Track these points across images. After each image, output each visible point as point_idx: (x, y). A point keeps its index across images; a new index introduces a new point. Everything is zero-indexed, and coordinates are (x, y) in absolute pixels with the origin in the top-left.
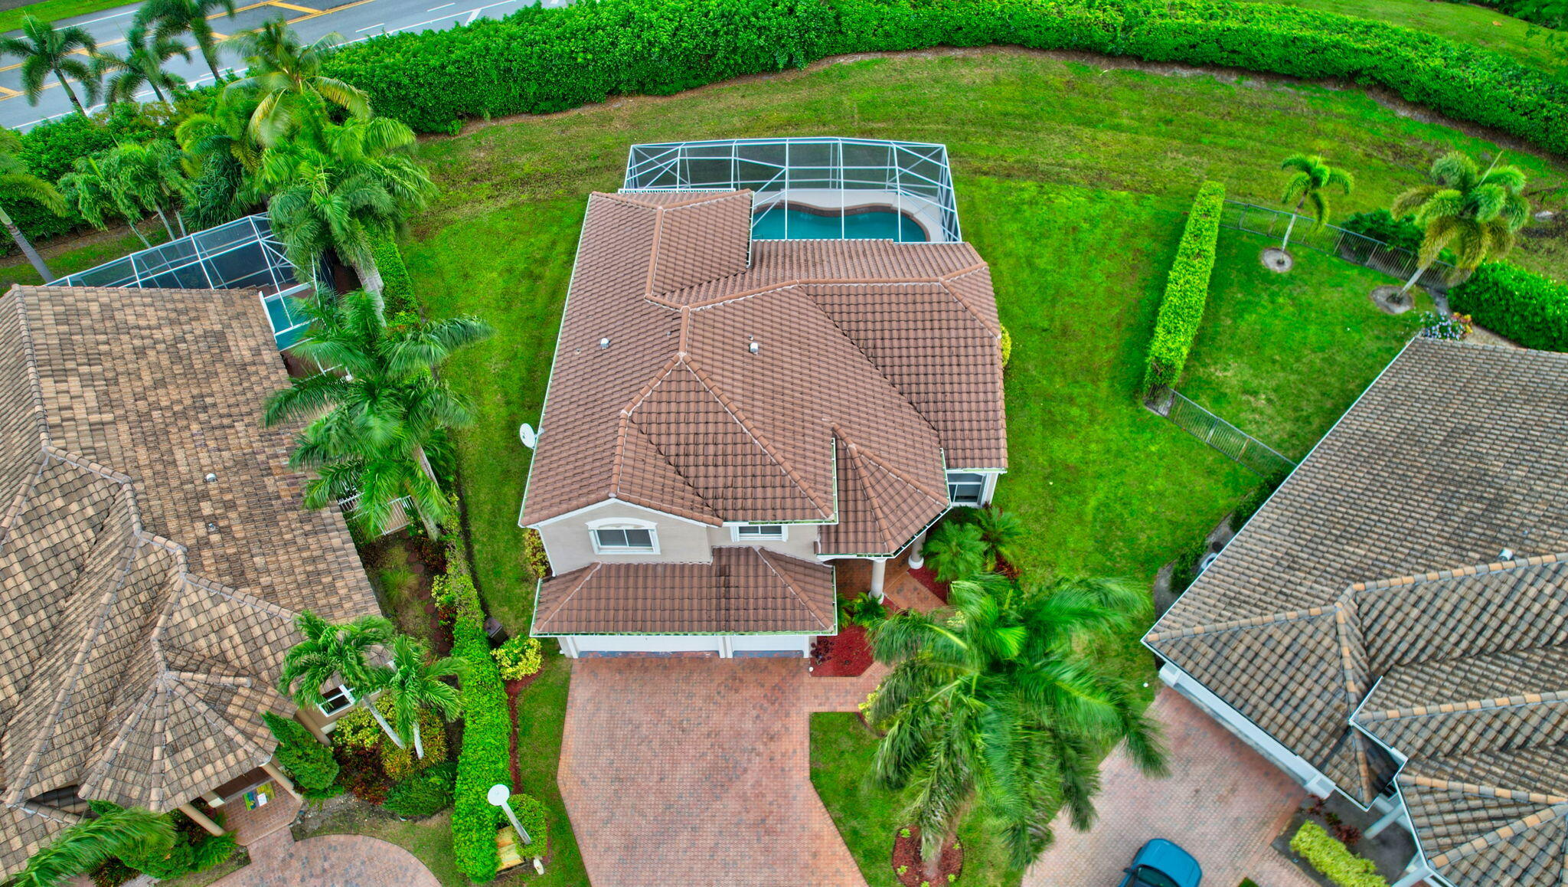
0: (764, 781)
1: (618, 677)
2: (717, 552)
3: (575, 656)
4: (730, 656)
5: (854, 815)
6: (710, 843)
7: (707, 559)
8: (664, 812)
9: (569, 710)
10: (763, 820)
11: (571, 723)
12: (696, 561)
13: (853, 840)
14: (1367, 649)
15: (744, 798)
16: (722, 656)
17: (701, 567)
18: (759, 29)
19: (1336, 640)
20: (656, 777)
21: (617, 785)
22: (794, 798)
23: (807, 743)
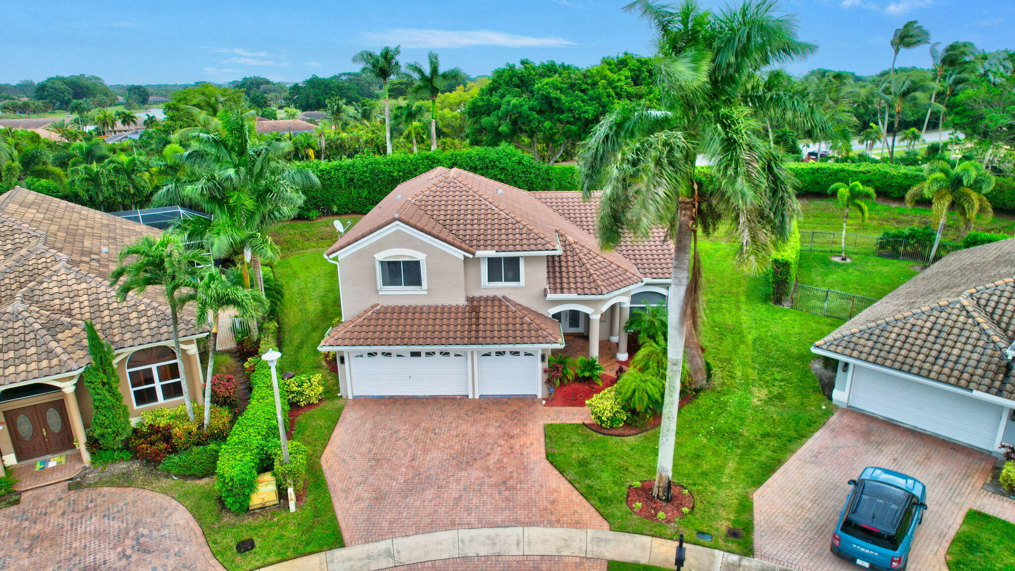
0: (505, 460)
1: (383, 407)
2: (470, 300)
3: (350, 397)
4: (477, 397)
5: (587, 476)
6: (455, 495)
7: (462, 302)
8: (413, 478)
9: (339, 423)
10: (504, 483)
11: (339, 431)
12: (454, 303)
13: (587, 494)
14: (998, 323)
15: (487, 469)
16: (471, 397)
17: (458, 307)
18: (501, 169)
19: (969, 316)
20: (408, 458)
21: (373, 463)
22: (533, 469)
23: (542, 439)
